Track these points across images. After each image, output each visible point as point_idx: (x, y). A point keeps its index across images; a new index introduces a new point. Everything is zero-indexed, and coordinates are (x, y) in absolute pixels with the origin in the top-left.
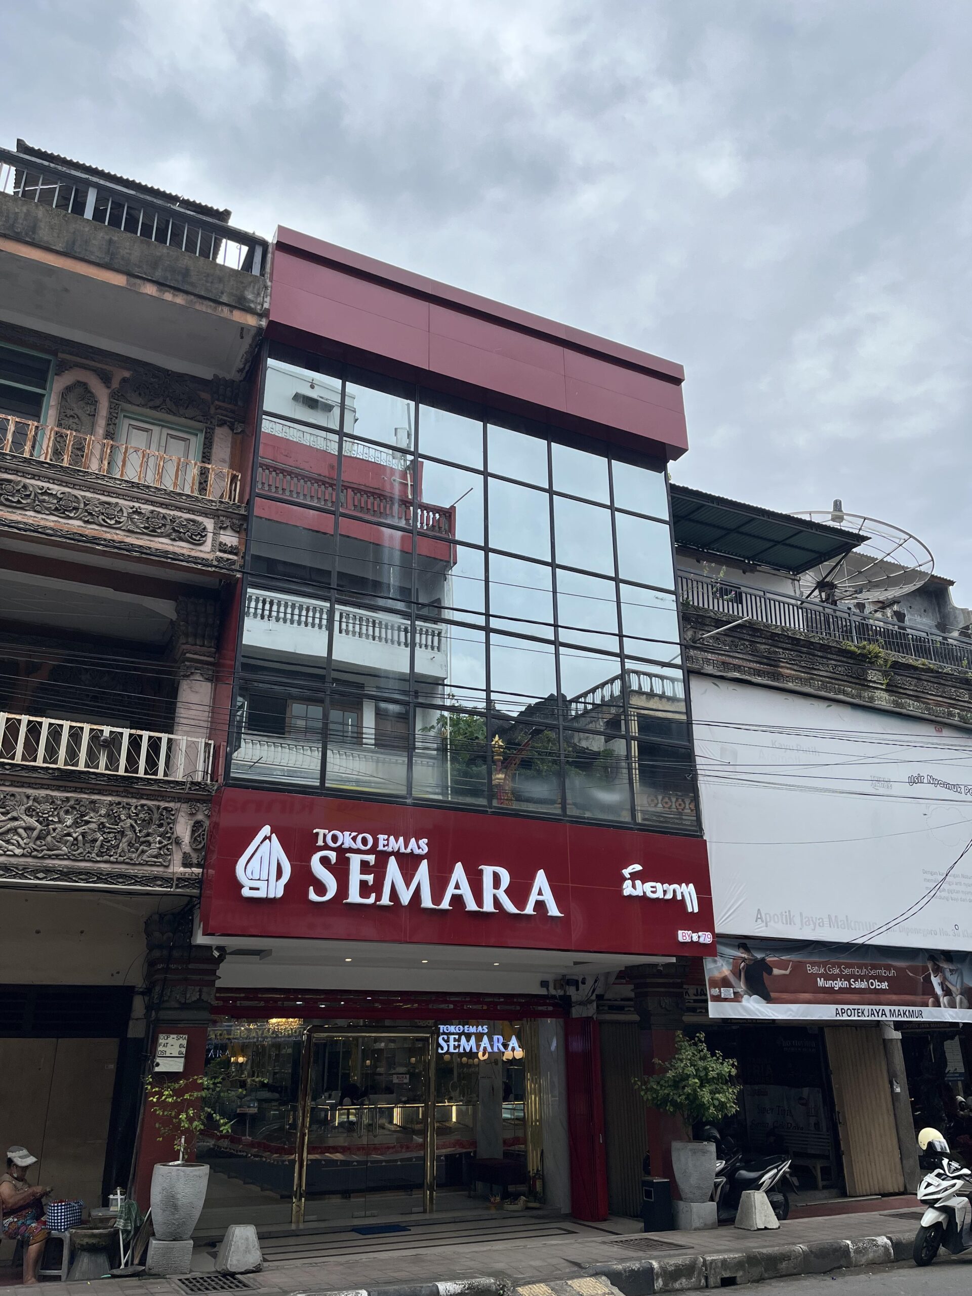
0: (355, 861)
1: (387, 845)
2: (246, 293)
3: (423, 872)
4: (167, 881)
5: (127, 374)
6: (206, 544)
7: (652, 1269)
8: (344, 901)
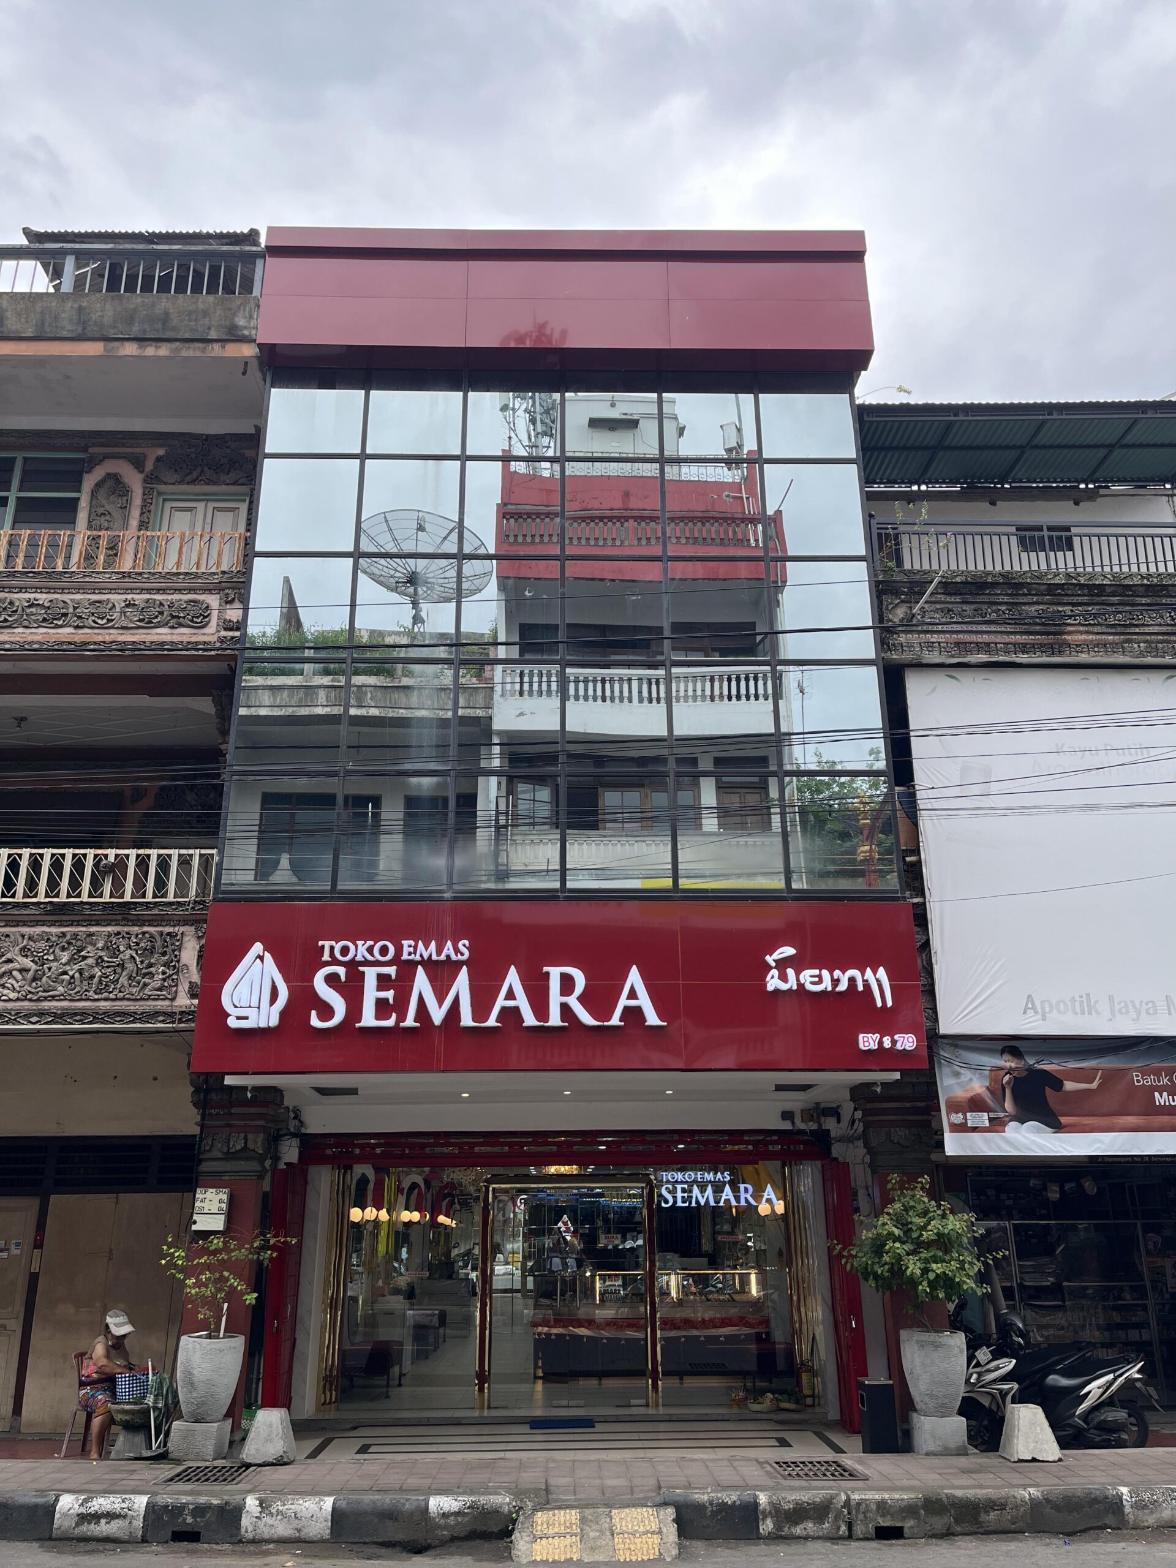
0: (371, 975)
1: (415, 953)
2: (237, 319)
3: (462, 983)
4: (169, 1015)
5: (161, 452)
6: (210, 625)
7: (756, 1505)
8: (357, 1025)
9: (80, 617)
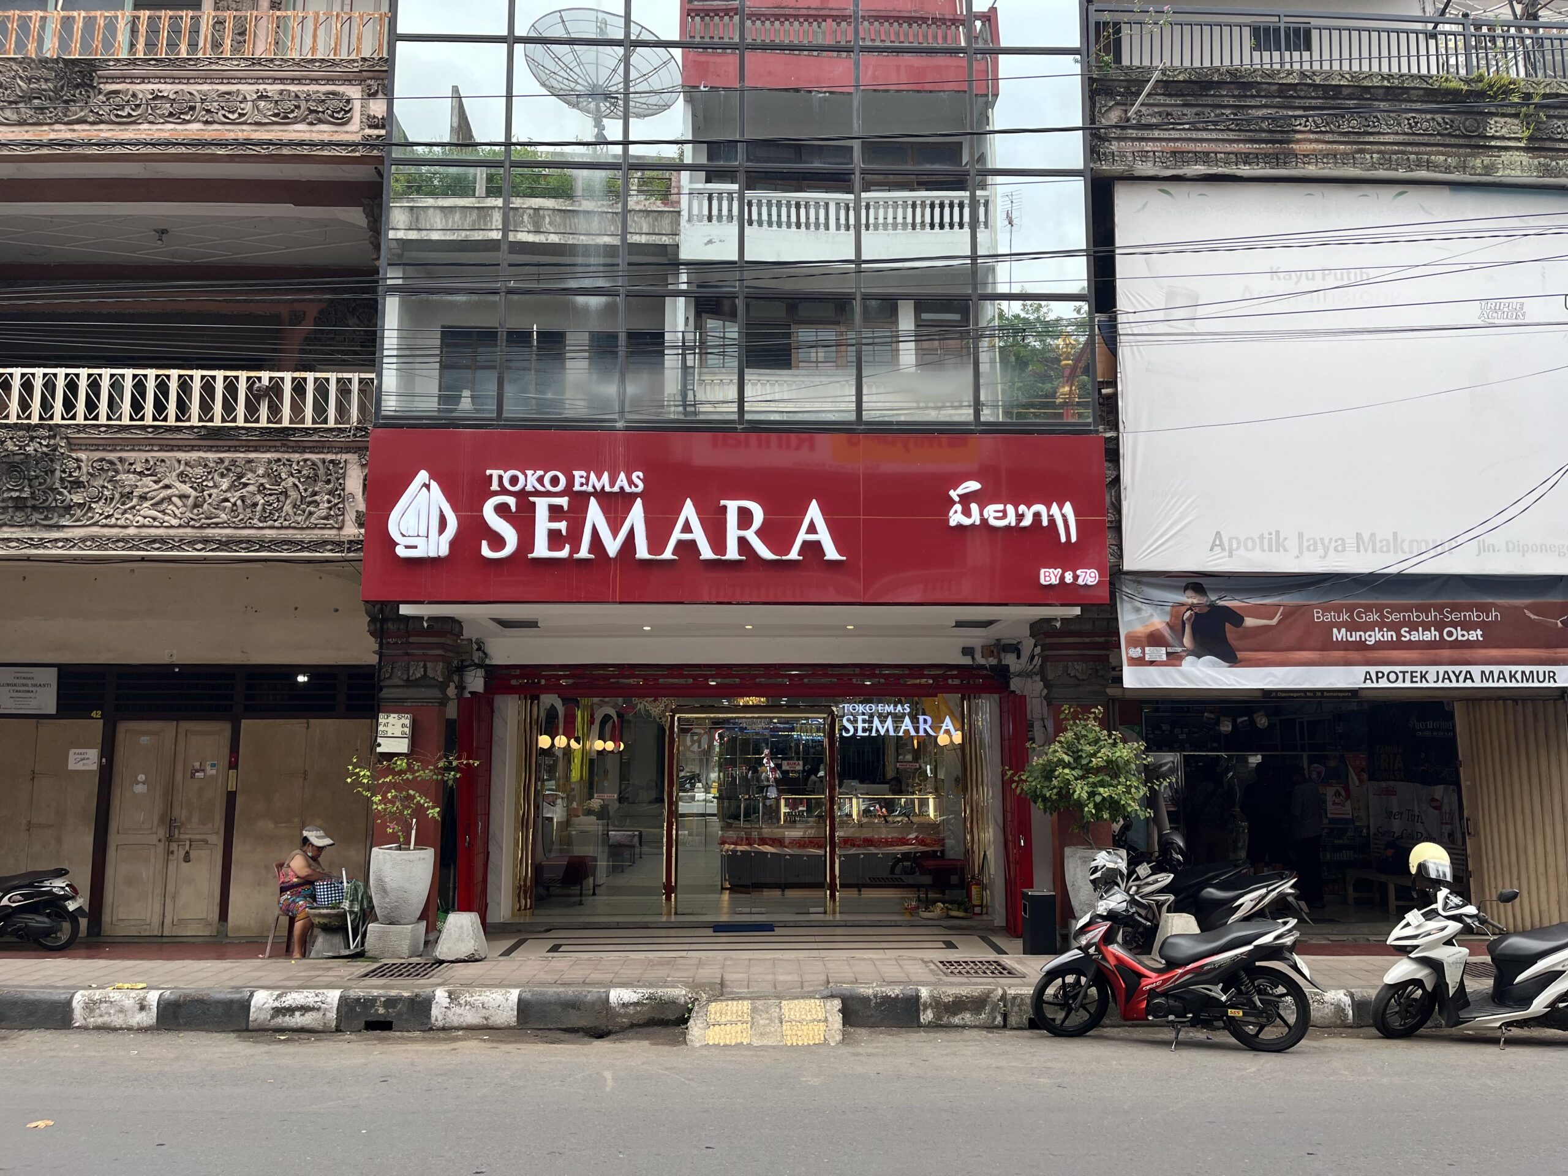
0: (542, 506)
1: (587, 484)
6: (352, 121)
7: (917, 997)
8: (530, 556)
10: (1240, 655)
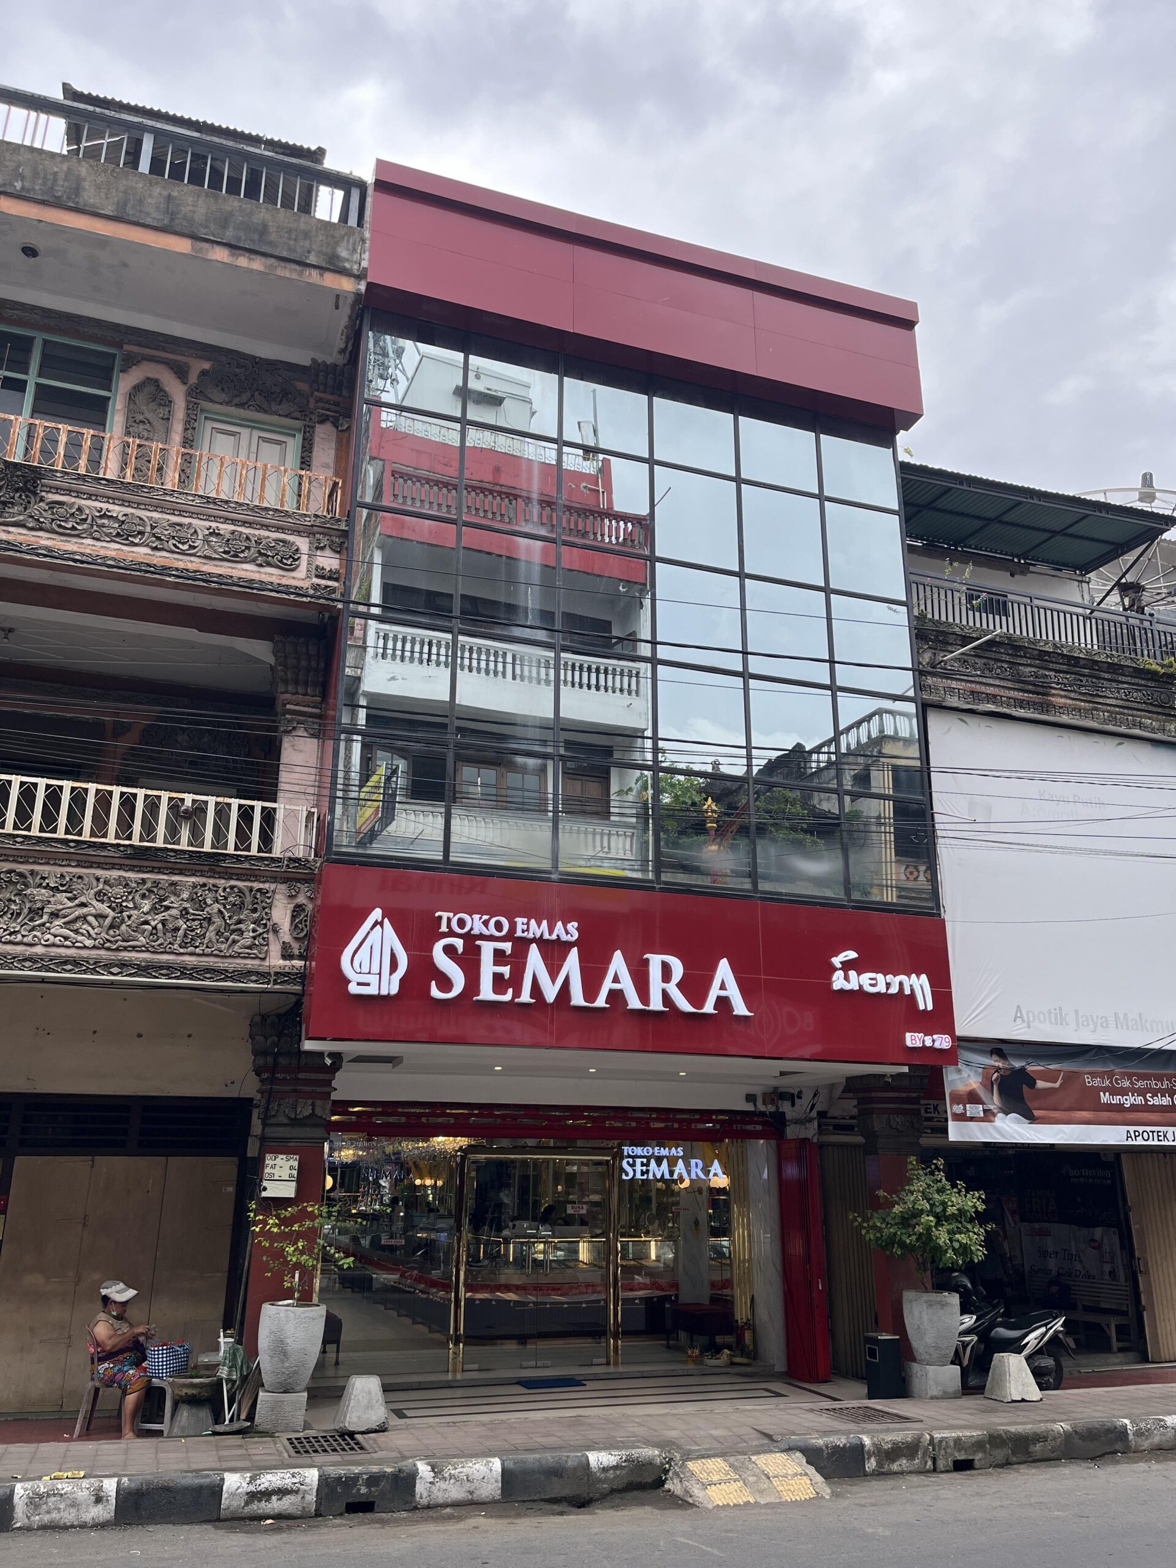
0: (487, 949)
1: (528, 930)
2: (339, 250)
4: (263, 976)
5: (207, 365)
6: (300, 569)
7: (862, 1446)
8: (475, 998)
9: (158, 539)
10: (1036, 1113)
